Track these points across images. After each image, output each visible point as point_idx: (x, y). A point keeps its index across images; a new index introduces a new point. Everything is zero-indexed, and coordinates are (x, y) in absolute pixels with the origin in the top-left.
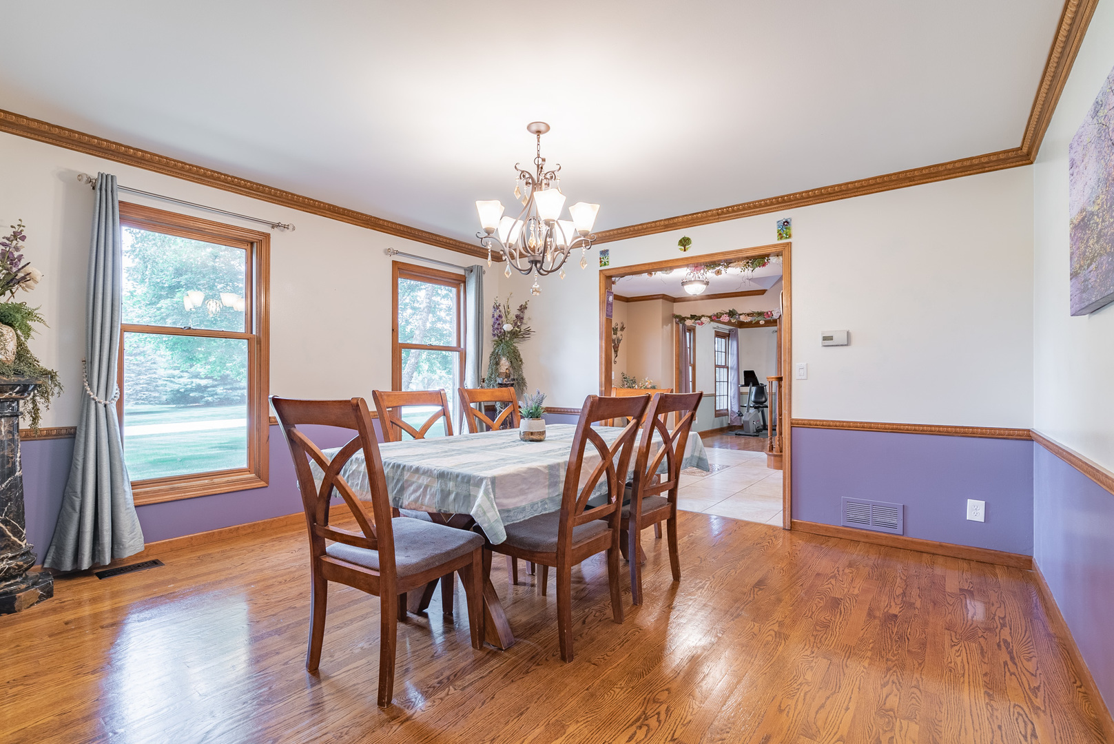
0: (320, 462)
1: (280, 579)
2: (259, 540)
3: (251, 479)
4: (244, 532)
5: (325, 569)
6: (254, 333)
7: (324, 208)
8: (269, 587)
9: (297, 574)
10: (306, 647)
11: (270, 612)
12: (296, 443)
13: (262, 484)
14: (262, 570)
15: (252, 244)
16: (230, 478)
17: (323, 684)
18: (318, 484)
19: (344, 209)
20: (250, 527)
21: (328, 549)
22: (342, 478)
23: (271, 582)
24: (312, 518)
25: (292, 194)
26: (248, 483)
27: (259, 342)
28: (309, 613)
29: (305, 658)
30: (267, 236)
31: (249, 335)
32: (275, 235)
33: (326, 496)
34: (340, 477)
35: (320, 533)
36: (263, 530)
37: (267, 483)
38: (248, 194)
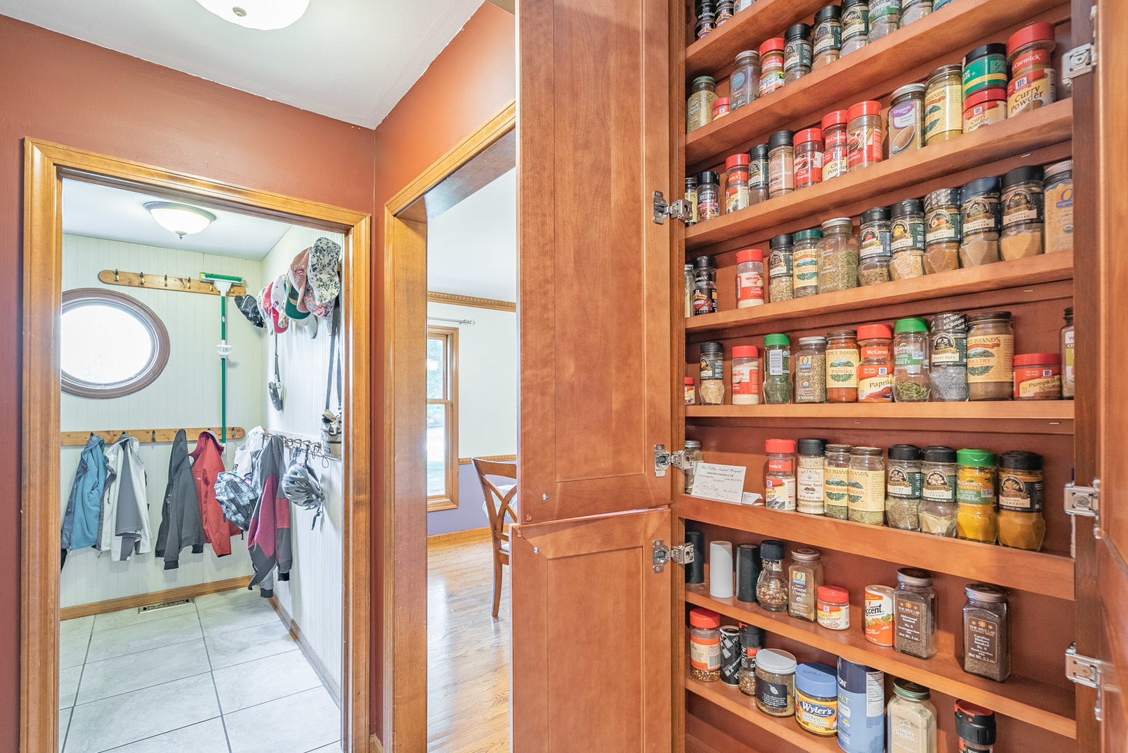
0: (500, 497)
1: (470, 570)
2: (453, 546)
3: (447, 502)
4: (443, 540)
5: (501, 558)
6: (449, 399)
7: (494, 304)
8: (464, 573)
9: (481, 568)
10: (491, 605)
11: (467, 587)
12: (485, 484)
13: (455, 506)
14: (459, 564)
15: (447, 336)
16: (434, 501)
17: (500, 623)
18: (498, 510)
19: (508, 303)
20: (447, 536)
21: (503, 547)
22: (510, 505)
23: (465, 571)
24: (494, 528)
25: (473, 298)
26: (445, 505)
27: (452, 406)
28: (492, 589)
29: (491, 610)
30: (456, 329)
31: (445, 401)
32: (462, 328)
33: (502, 516)
34: (509, 505)
35: (498, 537)
36: (455, 539)
37: (458, 506)
38: (445, 302)
